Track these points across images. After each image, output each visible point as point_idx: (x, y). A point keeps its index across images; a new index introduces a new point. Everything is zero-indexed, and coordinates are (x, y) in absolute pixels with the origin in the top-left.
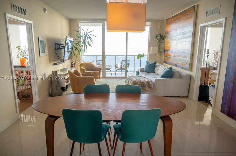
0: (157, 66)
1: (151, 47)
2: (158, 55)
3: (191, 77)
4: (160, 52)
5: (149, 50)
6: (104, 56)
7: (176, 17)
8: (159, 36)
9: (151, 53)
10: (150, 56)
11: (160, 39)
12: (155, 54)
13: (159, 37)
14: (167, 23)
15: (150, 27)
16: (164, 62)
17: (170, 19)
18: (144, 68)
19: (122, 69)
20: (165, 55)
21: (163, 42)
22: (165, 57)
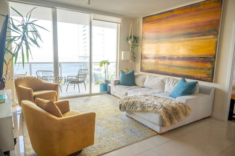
0: (137, 76)
1: (123, 52)
2: (130, 62)
4: (134, 58)
5: (118, 55)
6: (56, 64)
7: (171, 14)
8: (133, 37)
9: (122, 59)
10: (121, 64)
12: (128, 61)
13: (132, 39)
14: (147, 22)
15: (119, 24)
16: (141, 71)
17: (153, 17)
18: (120, 79)
19: (78, 82)
20: (142, 62)
21: (137, 46)
22: (142, 64)
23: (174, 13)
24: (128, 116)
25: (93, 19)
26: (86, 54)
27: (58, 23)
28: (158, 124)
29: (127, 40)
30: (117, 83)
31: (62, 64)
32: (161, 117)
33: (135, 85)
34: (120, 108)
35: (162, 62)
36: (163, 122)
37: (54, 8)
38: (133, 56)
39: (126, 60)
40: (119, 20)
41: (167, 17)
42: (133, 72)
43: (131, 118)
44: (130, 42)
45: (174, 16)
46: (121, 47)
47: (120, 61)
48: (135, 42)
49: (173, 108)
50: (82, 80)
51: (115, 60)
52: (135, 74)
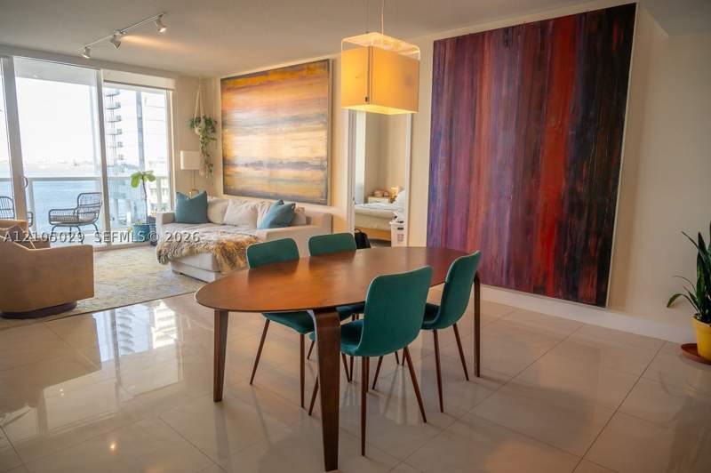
0: (213, 204)
1: (182, 153)
2: (202, 174)
3: (332, 218)
4: (209, 165)
5: (173, 160)
6: (19, 181)
7: (264, 78)
8: (202, 120)
9: (182, 168)
10: (179, 177)
11: (206, 130)
12: (195, 172)
13: (203, 124)
14: (229, 89)
15: (171, 92)
16: (224, 193)
17: (239, 80)
18: (175, 211)
19: (78, 223)
20: (228, 173)
21: (213, 139)
22: (228, 178)
23: (272, 78)
24: (176, 273)
25: (105, 81)
26: (122, 159)
27: (18, 80)
28: (211, 269)
29: (192, 126)
30: (169, 219)
31: (34, 182)
32: (214, 257)
33: (210, 222)
34: (159, 257)
35: (259, 172)
36: (218, 265)
37: (7, 57)
38: (206, 162)
39: (191, 171)
40: (169, 83)
41: (261, 85)
42: (205, 195)
43: (181, 274)
44: (196, 130)
45: (269, 83)
46: (178, 143)
47: (178, 172)
48: (210, 131)
49: (237, 244)
50: (89, 219)
51: (166, 173)
52: (209, 199)
